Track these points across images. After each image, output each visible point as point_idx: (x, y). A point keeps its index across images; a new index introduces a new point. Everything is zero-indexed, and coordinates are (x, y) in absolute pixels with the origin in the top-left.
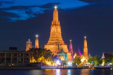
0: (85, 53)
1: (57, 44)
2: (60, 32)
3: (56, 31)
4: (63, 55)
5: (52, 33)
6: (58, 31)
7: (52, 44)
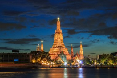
0: (81, 55)
1: (60, 48)
2: (62, 38)
3: (58, 38)
4: (63, 56)
5: (56, 39)
6: (60, 37)
7: (55, 48)
